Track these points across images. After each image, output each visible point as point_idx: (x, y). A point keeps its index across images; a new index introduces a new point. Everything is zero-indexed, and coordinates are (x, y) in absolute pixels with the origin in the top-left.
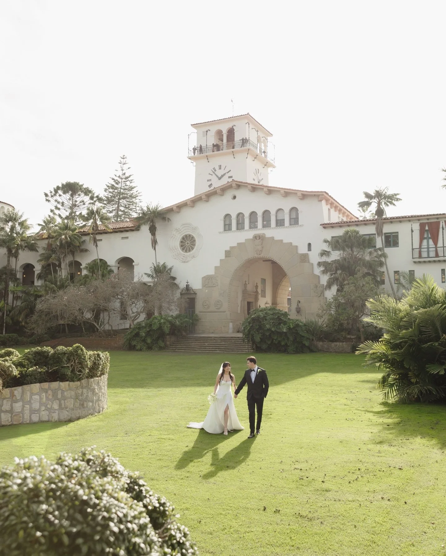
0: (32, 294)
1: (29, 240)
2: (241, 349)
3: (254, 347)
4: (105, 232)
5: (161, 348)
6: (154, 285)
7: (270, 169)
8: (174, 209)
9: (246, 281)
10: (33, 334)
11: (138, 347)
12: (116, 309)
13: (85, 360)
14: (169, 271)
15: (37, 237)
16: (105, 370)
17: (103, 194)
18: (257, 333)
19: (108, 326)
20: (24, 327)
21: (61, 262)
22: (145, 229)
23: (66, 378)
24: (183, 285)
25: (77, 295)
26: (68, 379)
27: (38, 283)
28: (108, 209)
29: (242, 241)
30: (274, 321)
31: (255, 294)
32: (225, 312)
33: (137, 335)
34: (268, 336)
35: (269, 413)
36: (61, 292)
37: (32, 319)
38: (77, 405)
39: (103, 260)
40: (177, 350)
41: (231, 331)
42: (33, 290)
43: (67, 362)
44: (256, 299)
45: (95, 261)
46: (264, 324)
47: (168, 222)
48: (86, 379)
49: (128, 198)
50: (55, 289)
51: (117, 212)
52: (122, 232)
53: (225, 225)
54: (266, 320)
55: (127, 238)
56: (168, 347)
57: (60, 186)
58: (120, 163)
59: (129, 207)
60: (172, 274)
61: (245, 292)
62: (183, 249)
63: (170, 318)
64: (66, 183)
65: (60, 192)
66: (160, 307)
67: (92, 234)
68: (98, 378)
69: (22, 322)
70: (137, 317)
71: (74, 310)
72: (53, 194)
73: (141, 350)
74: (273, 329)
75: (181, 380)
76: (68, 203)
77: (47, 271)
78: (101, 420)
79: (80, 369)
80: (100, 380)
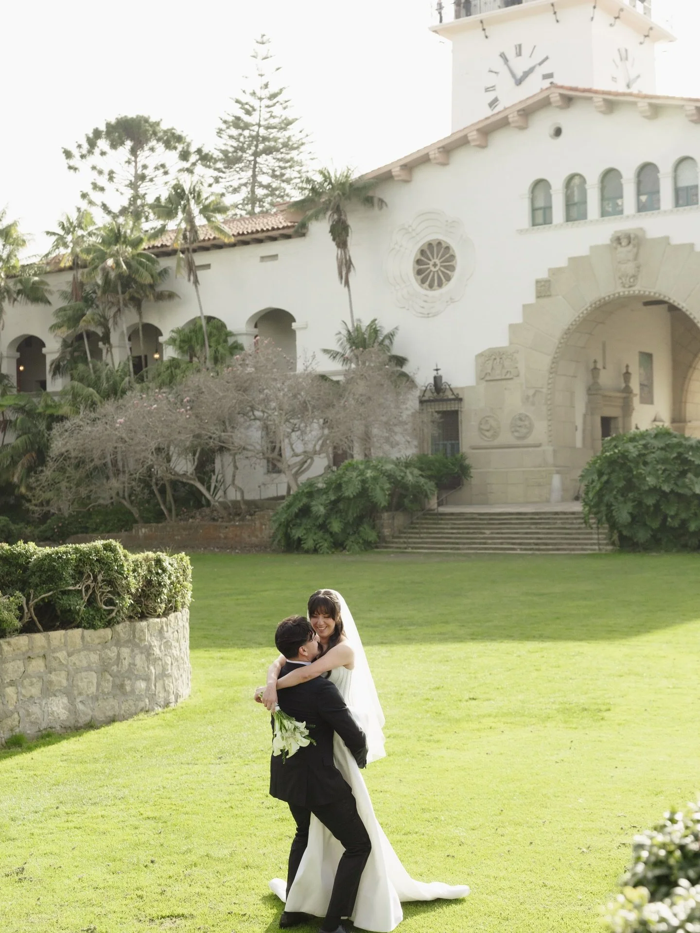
0: (40, 414)
1: (26, 276)
2: (580, 544)
3: (616, 537)
4: (217, 246)
5: (368, 546)
6: (349, 381)
7: (660, 47)
8: (394, 174)
9: (595, 362)
10: (46, 516)
11: (309, 544)
12: (251, 445)
13: (122, 574)
14: (387, 342)
15: (44, 266)
16: (179, 599)
17: (214, 145)
18: (621, 499)
19: (234, 490)
20: (23, 497)
21: (109, 330)
22: (320, 229)
23: (75, 620)
24: (424, 379)
25: (150, 413)
26: (81, 622)
27: (56, 385)
28: (228, 184)
29: (582, 251)
30: (668, 467)
31: (624, 395)
32: (539, 446)
33: (305, 511)
34: (652, 509)
35: (603, 708)
36: (109, 407)
37: (43, 478)
38: (107, 686)
39: (214, 318)
40: (409, 550)
41: (556, 495)
42: (42, 404)
43: (74, 578)
44: (627, 408)
45: (194, 321)
46: (641, 474)
47: (381, 208)
48: (128, 623)
49: (278, 150)
50: (95, 399)
51: (253, 191)
52: (260, 241)
53: (534, 210)
54: (645, 463)
55: (274, 257)
56: (386, 542)
57: (103, 128)
58: (254, 57)
59: (282, 175)
60: (397, 350)
61: (593, 390)
62: (423, 281)
63: (389, 467)
64: (117, 119)
65: (103, 144)
66: (367, 438)
67: (183, 252)
68: (158, 620)
69: (19, 487)
70: (305, 466)
71: (143, 451)
72: (84, 151)
73: (315, 551)
74: (666, 488)
75: (401, 626)
76: (125, 174)
77: (76, 354)
78: (170, 726)
79: (110, 596)
80: (167, 625)
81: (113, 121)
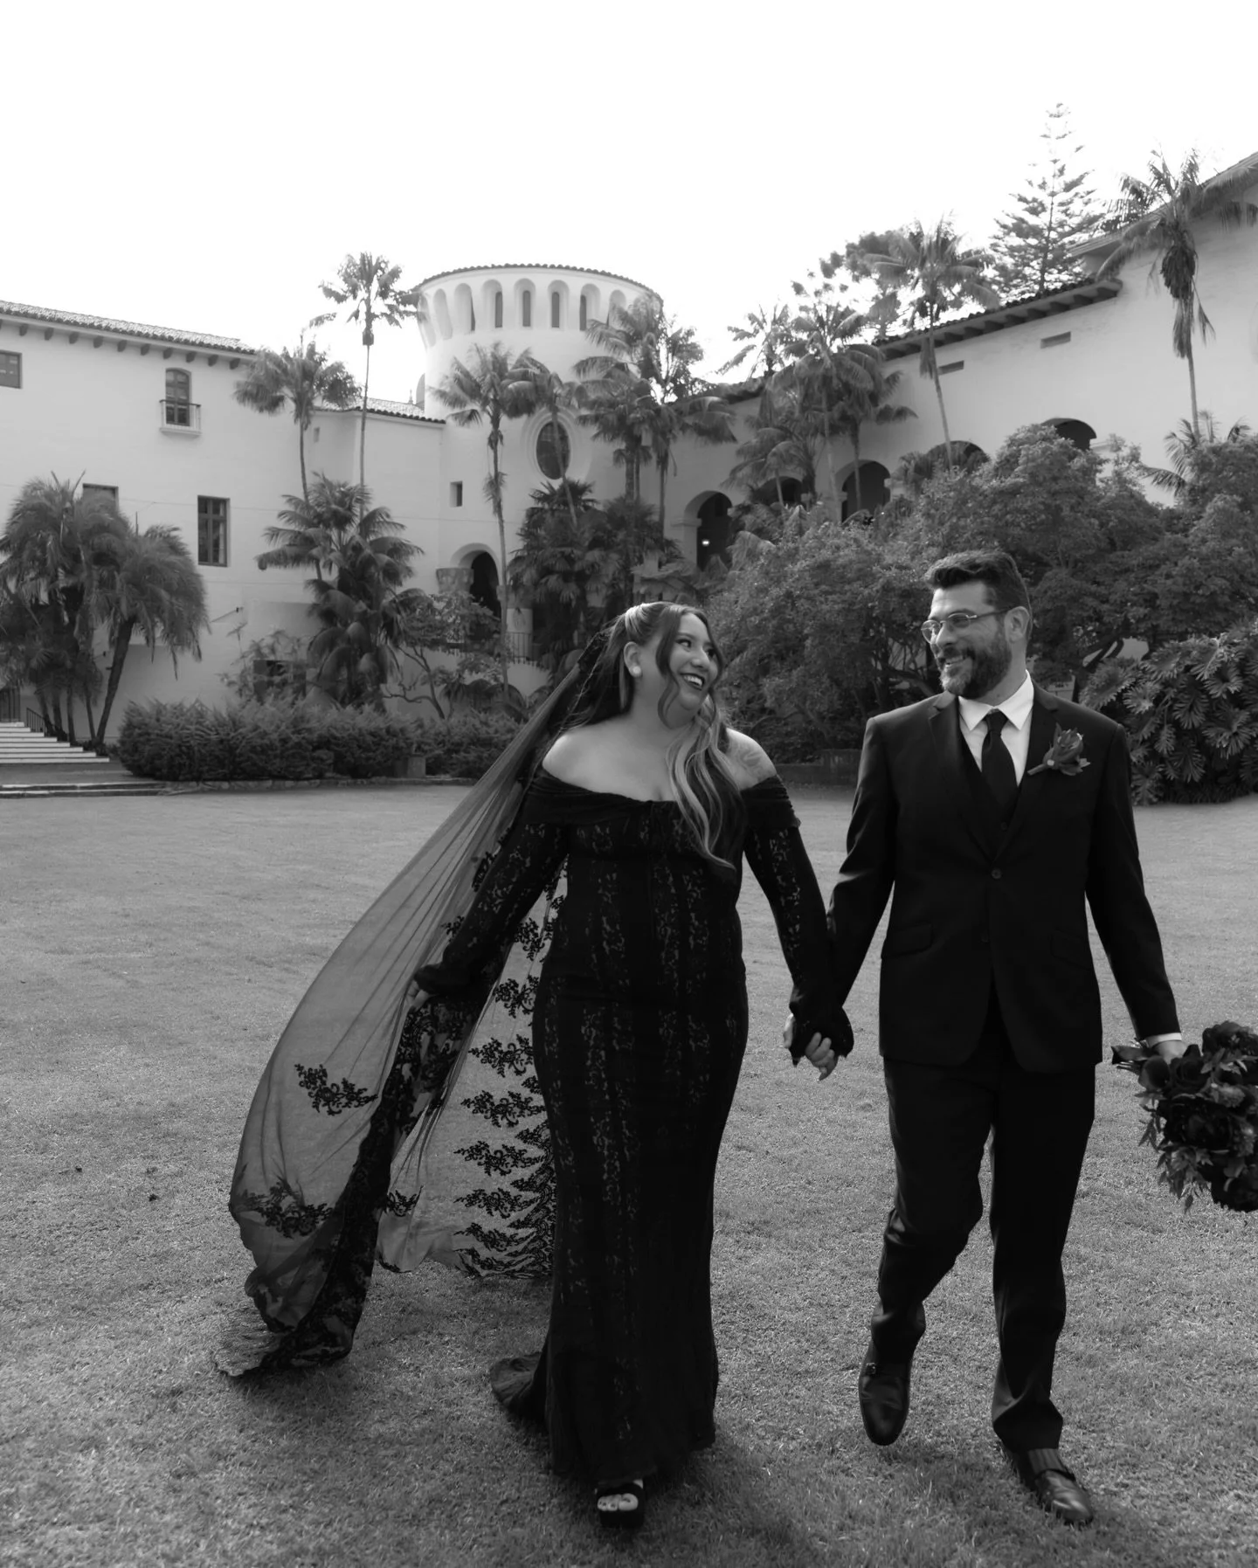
4: (974, 330)
21: (813, 471)
45: (936, 448)
47: (1252, 222)
52: (1041, 314)
55: (1065, 337)
58: (1044, 135)
70: (1109, 652)
81: (856, 241)
